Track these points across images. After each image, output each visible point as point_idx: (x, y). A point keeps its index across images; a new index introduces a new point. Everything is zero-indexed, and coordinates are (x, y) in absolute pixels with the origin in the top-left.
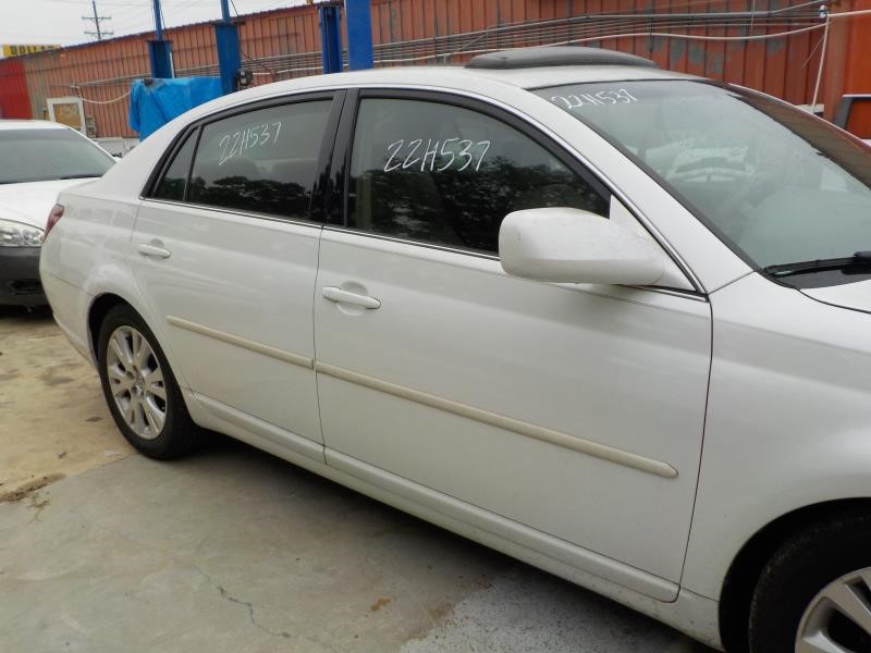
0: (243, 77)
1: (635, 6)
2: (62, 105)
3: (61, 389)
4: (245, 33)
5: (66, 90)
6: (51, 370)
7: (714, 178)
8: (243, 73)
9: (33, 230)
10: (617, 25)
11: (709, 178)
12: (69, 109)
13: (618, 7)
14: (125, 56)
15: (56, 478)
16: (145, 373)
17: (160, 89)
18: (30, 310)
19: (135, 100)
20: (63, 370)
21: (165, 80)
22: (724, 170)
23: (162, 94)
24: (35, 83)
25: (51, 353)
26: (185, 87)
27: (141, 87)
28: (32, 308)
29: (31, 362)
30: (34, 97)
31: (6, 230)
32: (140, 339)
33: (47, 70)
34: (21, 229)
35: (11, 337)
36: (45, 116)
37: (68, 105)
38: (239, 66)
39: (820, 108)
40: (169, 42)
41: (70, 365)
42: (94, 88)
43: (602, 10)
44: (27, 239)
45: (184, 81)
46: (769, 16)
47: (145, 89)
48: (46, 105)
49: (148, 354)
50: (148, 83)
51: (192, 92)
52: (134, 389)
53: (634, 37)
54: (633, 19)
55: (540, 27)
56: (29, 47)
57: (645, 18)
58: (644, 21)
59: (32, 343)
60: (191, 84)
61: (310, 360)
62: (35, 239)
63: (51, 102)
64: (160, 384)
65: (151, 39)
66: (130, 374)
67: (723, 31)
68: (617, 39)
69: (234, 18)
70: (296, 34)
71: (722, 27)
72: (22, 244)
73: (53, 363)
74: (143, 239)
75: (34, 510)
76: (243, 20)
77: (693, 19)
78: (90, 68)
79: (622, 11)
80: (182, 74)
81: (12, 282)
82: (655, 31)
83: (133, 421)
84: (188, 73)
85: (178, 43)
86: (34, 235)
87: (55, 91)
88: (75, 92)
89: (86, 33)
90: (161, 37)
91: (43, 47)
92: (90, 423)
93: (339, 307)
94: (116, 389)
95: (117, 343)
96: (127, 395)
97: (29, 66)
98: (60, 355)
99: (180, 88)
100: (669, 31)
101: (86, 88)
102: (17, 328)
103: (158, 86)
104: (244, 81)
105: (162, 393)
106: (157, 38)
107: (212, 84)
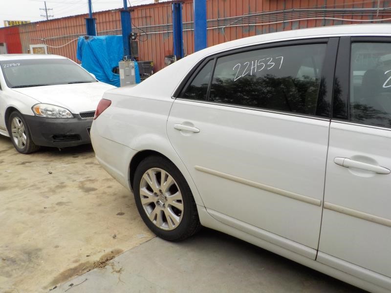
0: (133, 36)
1: (317, 5)
2: (37, 48)
3: (92, 195)
4: (133, 15)
5: (39, 42)
6: (82, 182)
8: (133, 34)
9: (63, 109)
10: (308, 13)
12: (40, 50)
13: (309, 5)
14: (67, 26)
15: (118, 252)
16: (167, 195)
17: (92, 41)
18: (60, 150)
19: (80, 46)
20: (88, 183)
21: (94, 37)
23: (92, 43)
24: (24, 38)
25: (77, 173)
26: (104, 40)
27: (83, 40)
28: (61, 149)
29: (69, 178)
30: (23, 44)
31: (49, 109)
32: (167, 176)
34: (57, 109)
35: (52, 163)
36: (29, 52)
37: (40, 48)
38: (131, 30)
40: (95, 19)
41: (90, 180)
42: (52, 40)
43: (300, 7)
44: (60, 114)
45: (103, 37)
46: (384, 10)
47: (85, 41)
48: (29, 48)
49: (172, 184)
50: (87, 38)
51: (107, 43)
52: (158, 202)
53: (316, 20)
54: (316, 11)
55: (270, 14)
56: (16, 22)
57: (321, 11)
58: (321, 12)
59: (65, 167)
60: (106, 39)
61: (320, 201)
62: (64, 114)
63: (31, 47)
64: (179, 201)
65: (86, 17)
66: (156, 194)
67: (360, 17)
68: (308, 20)
69: (129, 8)
70: (150, 17)
71: (360, 15)
72: (58, 117)
73: (82, 179)
74: (177, 121)
75: (117, 275)
76: (133, 9)
77: (345, 11)
79: (310, 7)
80: (100, 34)
81: (52, 135)
82: (326, 17)
83: (156, 218)
84: (104, 34)
85: (98, 20)
86: (63, 112)
87: (34, 42)
88: (43, 42)
89: (41, 16)
90: (91, 17)
91: (22, 22)
92: (119, 216)
93: (350, 171)
94: (144, 201)
95: (149, 176)
96: (152, 205)
97: (21, 30)
98: (81, 174)
99: (101, 40)
100: (334, 17)
101: (48, 40)
102: (53, 158)
103: (91, 40)
104: (133, 37)
105: (181, 206)
106: (89, 17)
107: (116, 39)
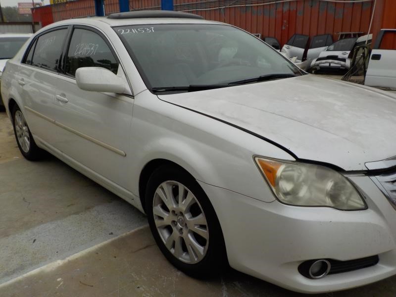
7: (332, 65)
11: (330, 64)
22: (336, 61)
33: (61, 11)
39: (371, 35)
78: (80, 11)
